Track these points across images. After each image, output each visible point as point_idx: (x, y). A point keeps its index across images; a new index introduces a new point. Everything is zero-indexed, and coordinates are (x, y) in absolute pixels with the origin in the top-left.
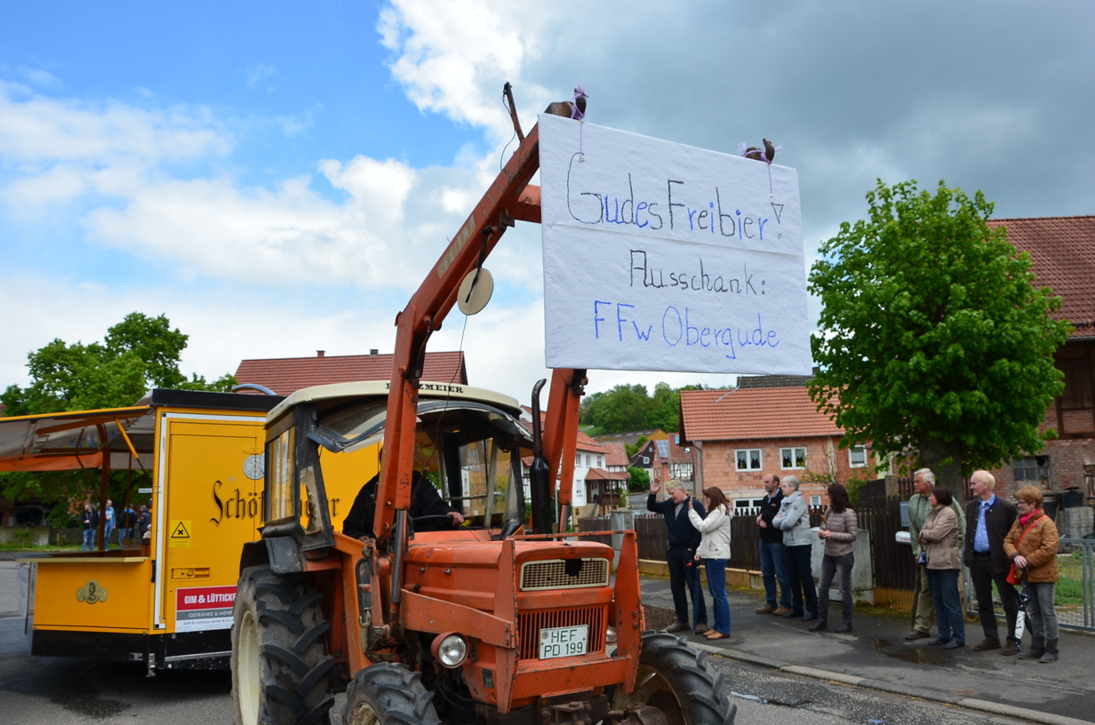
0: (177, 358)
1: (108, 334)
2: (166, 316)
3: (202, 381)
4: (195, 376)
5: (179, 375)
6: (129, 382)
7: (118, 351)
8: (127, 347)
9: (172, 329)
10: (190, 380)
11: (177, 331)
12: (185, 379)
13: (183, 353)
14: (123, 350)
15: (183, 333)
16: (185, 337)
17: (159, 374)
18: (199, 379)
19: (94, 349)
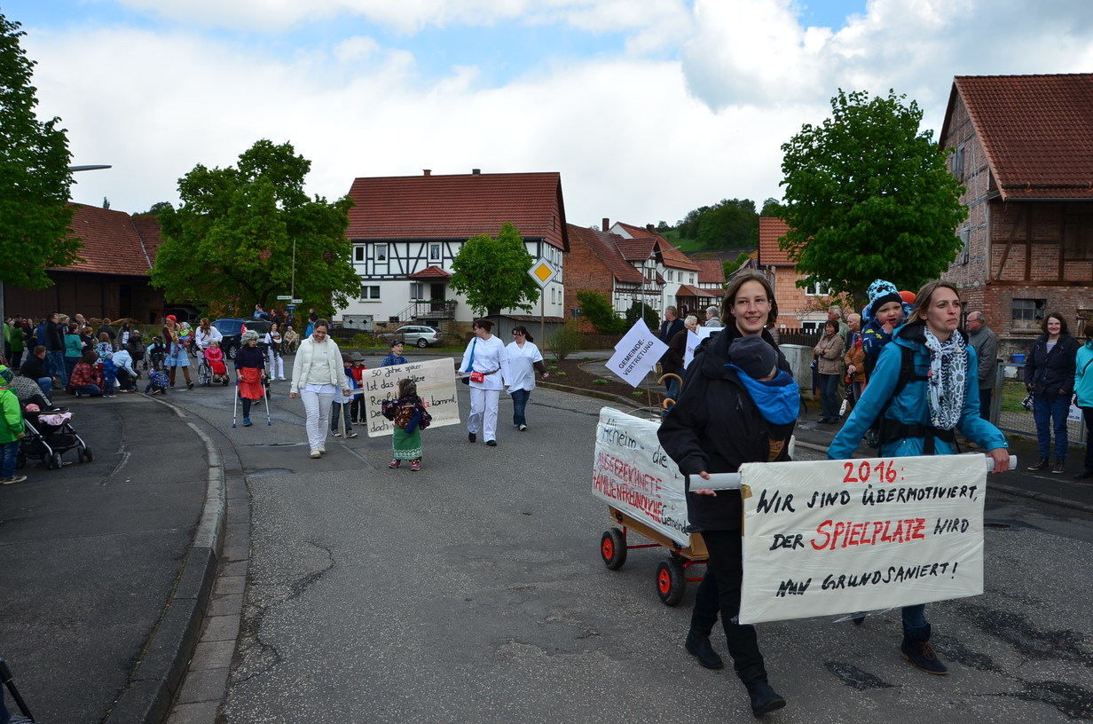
0: (302, 181)
1: (240, 160)
2: (291, 144)
3: (324, 201)
4: (317, 196)
5: (304, 196)
6: (262, 205)
7: (251, 174)
8: (258, 171)
9: (296, 155)
10: (314, 200)
11: (301, 157)
12: (309, 200)
13: (306, 177)
14: (255, 174)
15: (306, 158)
16: (309, 163)
17: (287, 196)
18: (321, 199)
19: (229, 172)
